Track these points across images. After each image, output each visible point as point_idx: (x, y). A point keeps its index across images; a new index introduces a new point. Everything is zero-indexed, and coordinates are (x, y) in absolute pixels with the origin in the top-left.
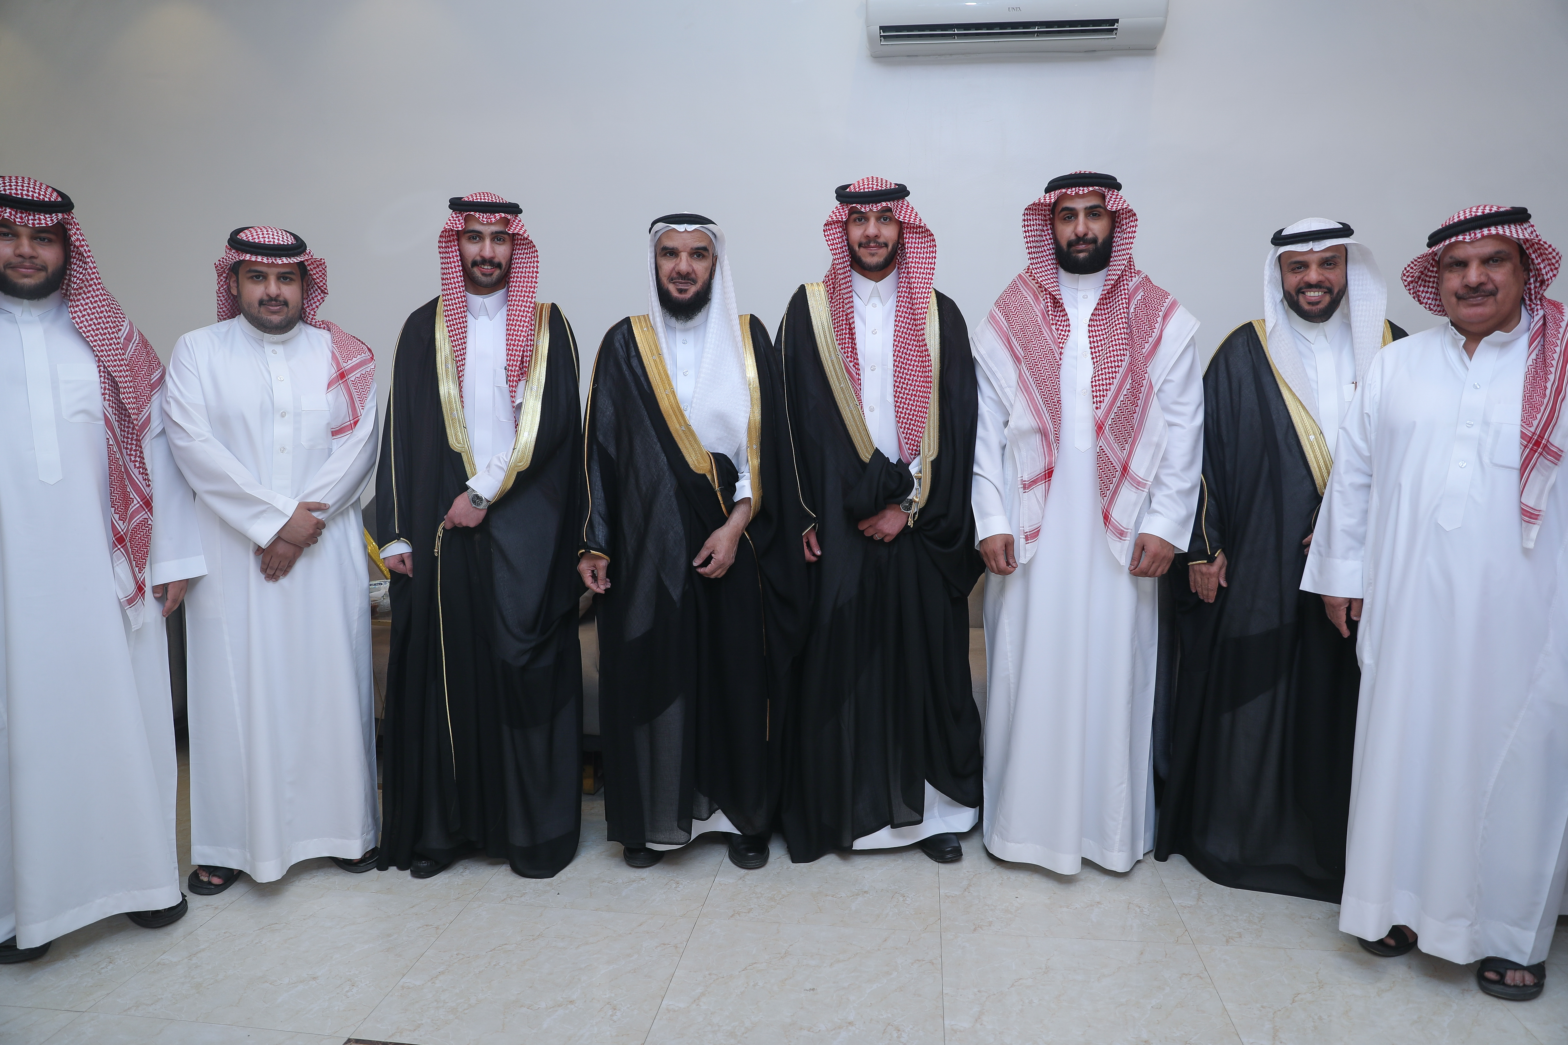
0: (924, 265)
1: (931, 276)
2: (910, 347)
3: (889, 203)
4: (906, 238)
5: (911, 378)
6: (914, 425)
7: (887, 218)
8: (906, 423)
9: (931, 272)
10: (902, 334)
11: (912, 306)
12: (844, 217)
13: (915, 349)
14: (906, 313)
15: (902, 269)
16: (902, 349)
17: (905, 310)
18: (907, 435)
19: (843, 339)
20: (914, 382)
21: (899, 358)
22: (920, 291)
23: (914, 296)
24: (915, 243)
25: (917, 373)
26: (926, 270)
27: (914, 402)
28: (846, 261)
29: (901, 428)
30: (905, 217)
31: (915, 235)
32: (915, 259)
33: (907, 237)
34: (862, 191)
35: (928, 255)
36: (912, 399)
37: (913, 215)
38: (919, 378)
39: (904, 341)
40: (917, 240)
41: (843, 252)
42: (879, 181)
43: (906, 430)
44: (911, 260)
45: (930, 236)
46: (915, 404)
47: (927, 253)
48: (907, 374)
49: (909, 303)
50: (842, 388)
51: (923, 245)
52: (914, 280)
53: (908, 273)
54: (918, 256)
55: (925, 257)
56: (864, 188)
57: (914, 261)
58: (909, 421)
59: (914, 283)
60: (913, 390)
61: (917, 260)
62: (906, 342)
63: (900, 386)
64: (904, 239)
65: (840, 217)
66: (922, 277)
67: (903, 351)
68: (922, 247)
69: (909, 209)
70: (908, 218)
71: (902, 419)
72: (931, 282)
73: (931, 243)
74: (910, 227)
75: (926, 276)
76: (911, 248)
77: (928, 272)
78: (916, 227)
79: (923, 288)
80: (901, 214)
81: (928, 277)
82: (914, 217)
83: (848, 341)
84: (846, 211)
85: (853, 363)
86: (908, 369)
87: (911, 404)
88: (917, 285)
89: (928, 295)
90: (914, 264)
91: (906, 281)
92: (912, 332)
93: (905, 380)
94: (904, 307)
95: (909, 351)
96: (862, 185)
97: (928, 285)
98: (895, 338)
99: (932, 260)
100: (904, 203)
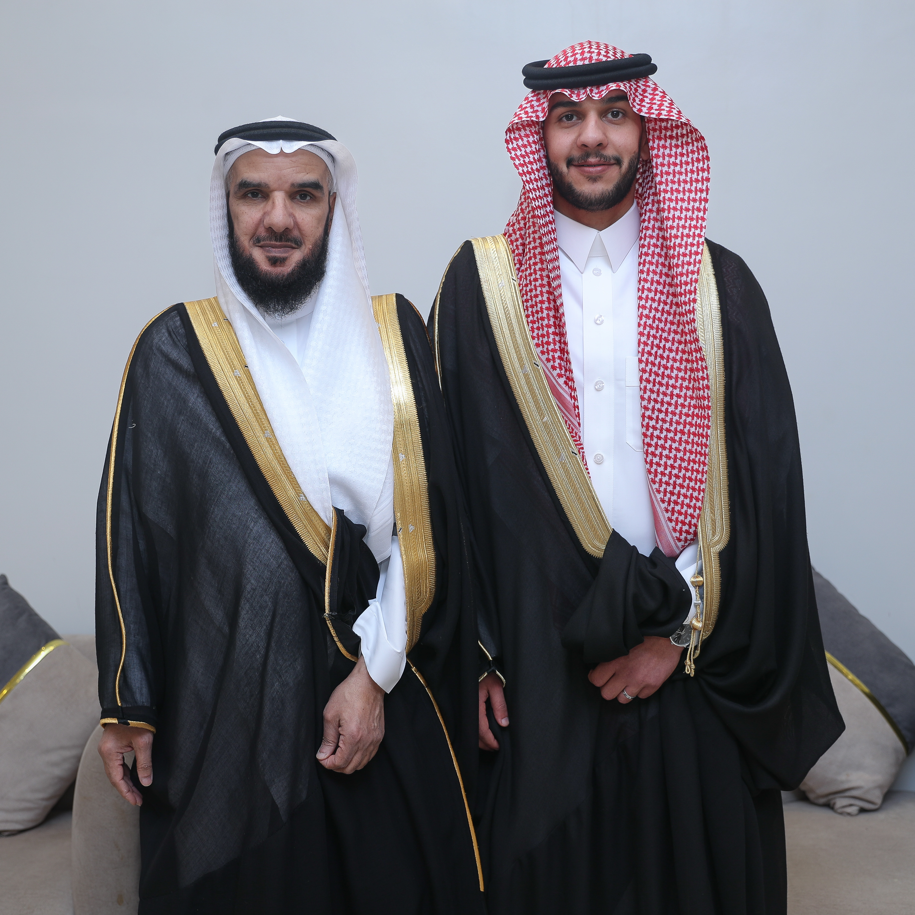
0: (687, 194)
1: (701, 214)
2: (669, 345)
3: (621, 85)
4: (653, 148)
5: (673, 402)
6: (682, 486)
7: (618, 114)
8: (667, 484)
9: (702, 207)
10: (654, 322)
11: (669, 269)
12: (540, 114)
13: (678, 348)
14: (658, 283)
15: (648, 203)
16: (655, 349)
18: (669, 504)
19: (543, 335)
20: (679, 408)
21: (650, 366)
22: (683, 243)
23: (671, 252)
24: (670, 156)
25: (684, 390)
26: (692, 203)
27: (680, 444)
28: (545, 196)
29: (658, 491)
30: (650, 108)
31: (669, 141)
32: (670, 185)
33: (655, 146)
34: (571, 65)
35: (695, 176)
36: (677, 439)
37: (666, 104)
38: (688, 400)
39: (658, 335)
40: (674, 150)
41: (541, 178)
42: (602, 47)
43: (668, 495)
44: (663, 187)
45: (697, 140)
46: (682, 448)
47: (692, 172)
48: (665, 394)
49: (663, 265)
50: (545, 424)
51: (684, 159)
52: (670, 223)
53: (659, 211)
54: (676, 179)
55: (688, 179)
57: (669, 188)
58: (674, 479)
59: (672, 228)
60: (678, 423)
61: (675, 186)
62: (661, 336)
63: (654, 416)
64: (649, 150)
65: (534, 115)
66: (686, 216)
67: (656, 352)
68: (683, 161)
69: (657, 95)
70: (656, 110)
71: (659, 476)
72: (699, 225)
73: (699, 154)
74: (660, 127)
75: (693, 213)
76: (663, 165)
77: (695, 207)
78: (672, 125)
79: (688, 236)
80: (644, 104)
81: (697, 216)
82: (667, 107)
83: (554, 339)
84: (544, 103)
85: (564, 379)
86: (667, 385)
87: (676, 447)
88: (678, 231)
89: (698, 247)
90: (669, 193)
91: (656, 226)
92: (670, 318)
93: (662, 405)
94: (655, 272)
95: (667, 353)
96: (572, 56)
97: (693, 230)
98: (642, 330)
99: (703, 184)
100: (648, 84)
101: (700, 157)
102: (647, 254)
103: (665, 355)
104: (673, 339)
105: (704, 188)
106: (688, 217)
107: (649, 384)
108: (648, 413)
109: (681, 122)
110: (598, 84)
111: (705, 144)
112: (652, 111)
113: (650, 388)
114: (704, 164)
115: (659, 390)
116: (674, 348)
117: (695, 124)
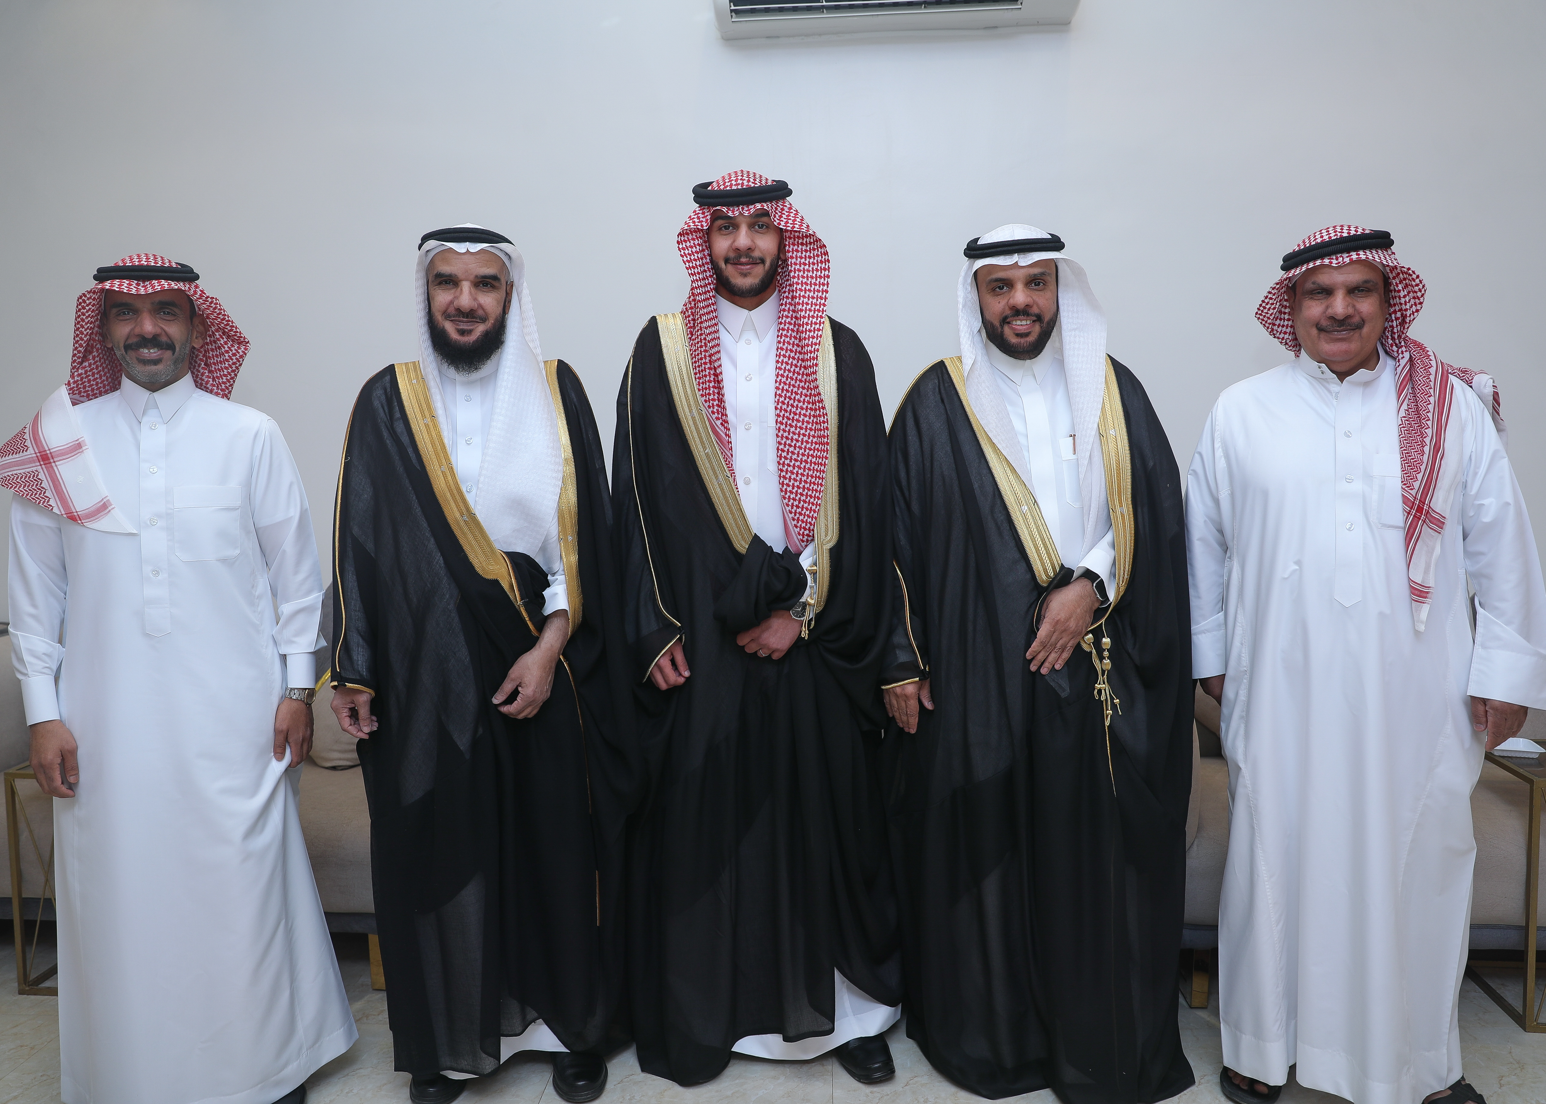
0: (813, 286)
1: (823, 301)
2: (798, 397)
3: (765, 205)
4: (789, 252)
5: (800, 439)
6: (805, 502)
7: (763, 225)
8: (794, 499)
9: (824, 296)
10: (787, 379)
11: (800, 341)
12: (705, 224)
13: (804, 400)
14: (791, 351)
15: (785, 292)
16: (787, 399)
17: (790, 347)
18: (795, 515)
19: (706, 389)
20: (805, 444)
21: (783, 412)
22: (810, 322)
23: (801, 328)
24: (801, 258)
25: (808, 431)
26: (816, 293)
27: (804, 471)
28: (709, 284)
29: (788, 505)
30: (787, 222)
31: (800, 246)
32: (801, 279)
33: (791, 250)
34: (728, 188)
35: (819, 273)
36: (802, 466)
37: (798, 220)
38: (811, 438)
39: (790, 389)
40: (804, 253)
41: (705, 271)
42: (751, 176)
44: (796, 280)
45: (821, 247)
46: (805, 473)
47: (817, 270)
48: (794, 433)
49: (795, 338)
50: (707, 455)
51: (811, 260)
52: (800, 307)
53: (793, 298)
54: (805, 275)
55: (814, 275)
56: (731, 185)
57: (800, 281)
58: (799, 496)
59: (801, 310)
60: (803, 455)
61: (805, 280)
62: (792, 390)
63: (786, 449)
64: (786, 252)
65: (699, 224)
66: (812, 302)
67: (788, 402)
68: (811, 262)
69: (792, 212)
70: (791, 224)
71: (788, 494)
72: (821, 309)
73: (822, 257)
74: (794, 236)
75: (817, 300)
76: (796, 264)
77: (819, 296)
78: (803, 234)
79: (813, 317)
80: (782, 219)
81: (820, 302)
82: (799, 222)
83: (713, 392)
84: (708, 215)
85: (721, 421)
86: (796, 427)
87: (801, 473)
88: (806, 313)
89: (820, 325)
90: (800, 285)
91: (791, 309)
92: (800, 377)
93: (792, 441)
94: (789, 343)
95: (796, 402)
96: (728, 182)
97: (816, 312)
98: (778, 386)
99: (825, 280)
100: (785, 204)
101: (823, 259)
102: (783, 329)
103: (795, 405)
104: (801, 392)
105: (826, 282)
106: (813, 303)
107: (782, 425)
108: (781, 447)
109: (810, 234)
110: (749, 203)
111: (826, 250)
112: (788, 225)
113: (783, 429)
114: (825, 265)
115: (789, 430)
116: (802, 399)
117: (819, 235)
